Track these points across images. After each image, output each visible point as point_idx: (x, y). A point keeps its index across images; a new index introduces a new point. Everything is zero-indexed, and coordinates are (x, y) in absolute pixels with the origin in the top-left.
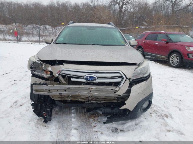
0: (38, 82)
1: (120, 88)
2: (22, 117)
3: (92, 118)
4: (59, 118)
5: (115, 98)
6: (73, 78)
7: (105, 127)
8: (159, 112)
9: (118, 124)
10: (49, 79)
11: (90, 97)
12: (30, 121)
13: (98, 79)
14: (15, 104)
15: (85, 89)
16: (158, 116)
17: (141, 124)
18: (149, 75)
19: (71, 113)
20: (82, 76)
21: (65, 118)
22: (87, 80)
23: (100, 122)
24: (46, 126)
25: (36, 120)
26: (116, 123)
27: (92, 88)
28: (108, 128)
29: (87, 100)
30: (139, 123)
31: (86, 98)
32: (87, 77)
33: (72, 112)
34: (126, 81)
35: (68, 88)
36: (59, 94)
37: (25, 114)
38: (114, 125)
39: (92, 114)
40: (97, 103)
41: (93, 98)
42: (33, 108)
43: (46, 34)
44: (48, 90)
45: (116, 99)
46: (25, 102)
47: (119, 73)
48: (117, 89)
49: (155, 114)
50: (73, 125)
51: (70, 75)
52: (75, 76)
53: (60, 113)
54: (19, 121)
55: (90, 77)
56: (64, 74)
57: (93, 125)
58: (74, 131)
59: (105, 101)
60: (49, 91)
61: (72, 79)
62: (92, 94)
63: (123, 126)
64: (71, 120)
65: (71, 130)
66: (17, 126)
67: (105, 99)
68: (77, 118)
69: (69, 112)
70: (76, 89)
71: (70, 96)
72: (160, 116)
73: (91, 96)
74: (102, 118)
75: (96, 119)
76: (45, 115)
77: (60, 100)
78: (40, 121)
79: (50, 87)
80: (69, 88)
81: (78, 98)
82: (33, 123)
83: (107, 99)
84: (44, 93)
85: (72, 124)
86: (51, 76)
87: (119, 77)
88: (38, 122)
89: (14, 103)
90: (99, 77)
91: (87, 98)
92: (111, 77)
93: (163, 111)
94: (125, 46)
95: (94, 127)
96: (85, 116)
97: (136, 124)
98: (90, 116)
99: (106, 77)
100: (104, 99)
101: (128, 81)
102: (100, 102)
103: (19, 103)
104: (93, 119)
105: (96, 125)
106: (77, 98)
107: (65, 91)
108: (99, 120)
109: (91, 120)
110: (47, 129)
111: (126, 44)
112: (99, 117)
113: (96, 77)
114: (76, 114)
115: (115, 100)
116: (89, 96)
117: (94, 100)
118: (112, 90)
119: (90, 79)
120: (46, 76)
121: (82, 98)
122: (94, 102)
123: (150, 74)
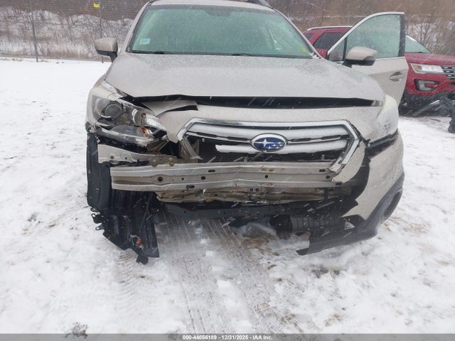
0: (118, 159)
1: (343, 166)
2: (67, 256)
3: (255, 245)
4: (171, 251)
5: (318, 190)
6: (221, 143)
7: (296, 266)
8: (402, 220)
9: (322, 257)
10: (149, 149)
11: (254, 191)
12: (97, 266)
13: (287, 144)
14: (34, 223)
15: (254, 173)
16: (405, 229)
17: (377, 251)
18: (396, 133)
19: (194, 237)
20: (246, 139)
21: (184, 250)
22: (259, 147)
23: (277, 255)
24: (143, 277)
25: (110, 262)
26: (317, 254)
27: (272, 170)
28: (304, 269)
29: (246, 199)
30: (372, 250)
31: (243, 194)
32: (262, 140)
33: (197, 233)
34: (358, 146)
35: (210, 171)
36: (188, 187)
37: (72, 248)
38: (316, 260)
39: (249, 234)
40: (270, 205)
41: (263, 193)
42: (100, 228)
43: (47, 35)
44: (156, 179)
45: (322, 192)
46: (60, 217)
47: (343, 126)
48: (336, 168)
49: (396, 226)
50: (215, 269)
51: (215, 136)
52: (229, 138)
53: (167, 238)
54: (67, 268)
55: (268, 139)
56: (198, 133)
57: (264, 262)
58: (223, 285)
59: (289, 198)
60: (160, 179)
61: (219, 148)
62: (271, 184)
63: (337, 261)
64: (204, 255)
65: (215, 281)
66: (64, 283)
67: (291, 195)
68: (218, 248)
69: (189, 236)
70: (230, 172)
71: (204, 191)
72: (410, 230)
73: (257, 190)
74: (278, 245)
75: (263, 247)
76: (138, 242)
77: (180, 202)
78: (123, 264)
79: (163, 169)
80: (214, 171)
81: (224, 195)
82: (107, 272)
83: (297, 194)
84: (147, 188)
85: (213, 267)
86: (158, 140)
87: (343, 137)
88: (118, 267)
89: (30, 220)
90: (292, 140)
91: (247, 193)
92: (323, 138)
93: (409, 216)
94: (310, 58)
95: (269, 268)
96: (235, 242)
97: (363, 253)
98: (247, 240)
99: (309, 139)
100: (287, 195)
101: (363, 146)
102: (277, 202)
103: (46, 219)
104: (256, 248)
105: (272, 263)
106: (220, 196)
107: (203, 178)
108: (274, 250)
109: (255, 252)
110: (151, 283)
111: (312, 54)
112: (268, 242)
113: (284, 140)
114: (211, 238)
115: (318, 195)
116: (251, 190)
117: (264, 199)
118: (321, 171)
119: (267, 145)
120: (141, 141)
121: (234, 194)
122: (265, 202)
123: (397, 131)
